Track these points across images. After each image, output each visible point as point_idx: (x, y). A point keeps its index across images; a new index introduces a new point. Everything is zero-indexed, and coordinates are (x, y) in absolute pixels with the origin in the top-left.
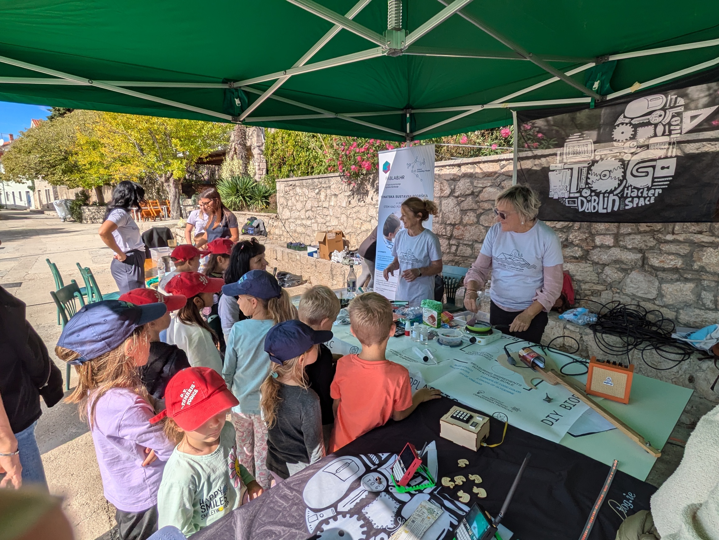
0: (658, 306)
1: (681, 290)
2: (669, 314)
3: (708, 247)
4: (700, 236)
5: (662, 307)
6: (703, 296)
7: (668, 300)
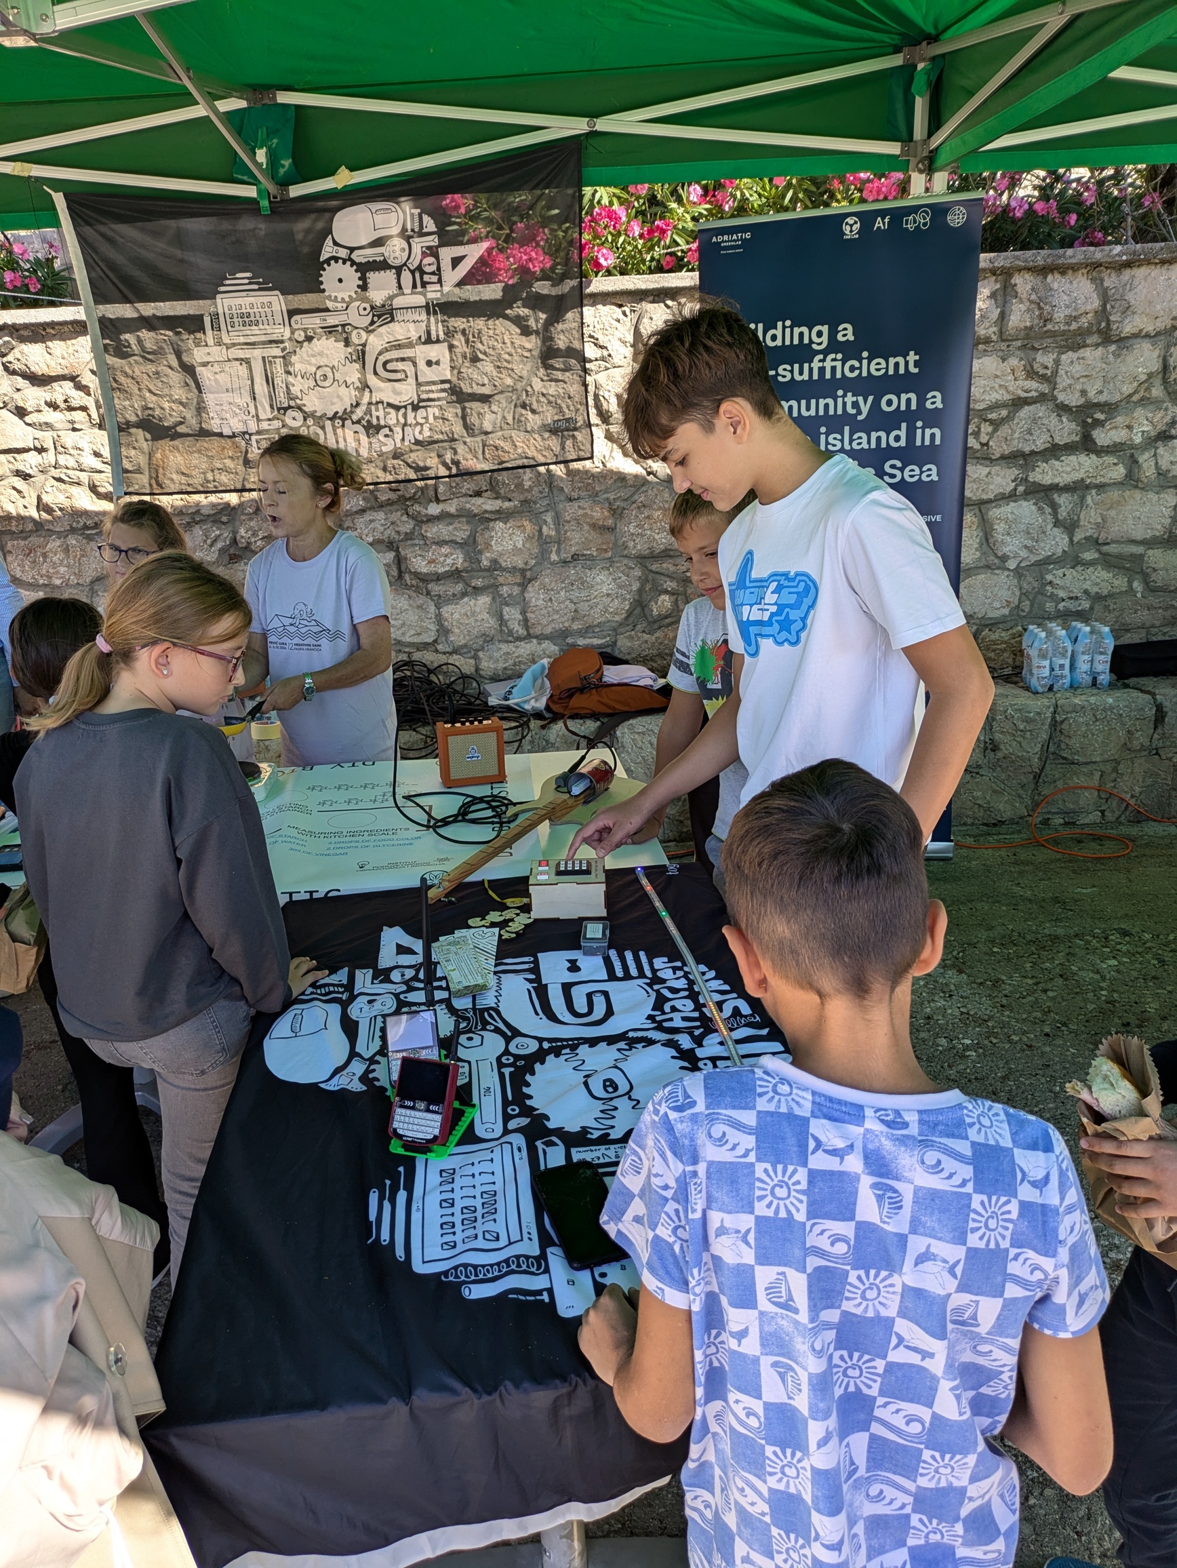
0: (444, 653)
1: (473, 613)
2: (466, 665)
6: (506, 617)
7: (458, 638)
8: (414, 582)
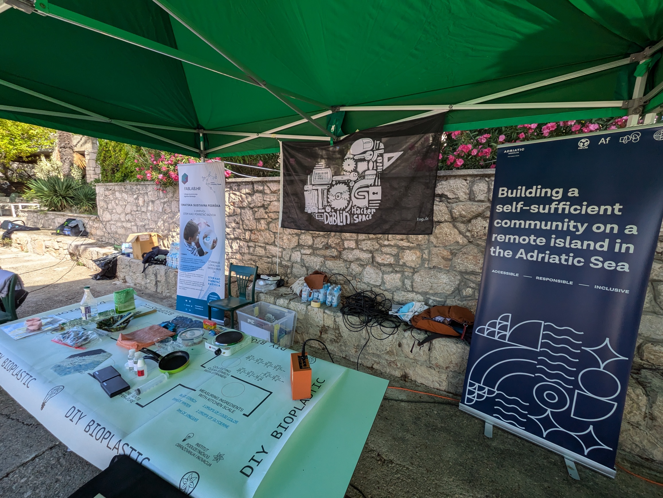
0: (382, 290)
1: (394, 279)
2: (388, 295)
3: (407, 249)
4: (402, 242)
5: (385, 291)
6: (406, 283)
7: (388, 286)
8: (376, 265)
